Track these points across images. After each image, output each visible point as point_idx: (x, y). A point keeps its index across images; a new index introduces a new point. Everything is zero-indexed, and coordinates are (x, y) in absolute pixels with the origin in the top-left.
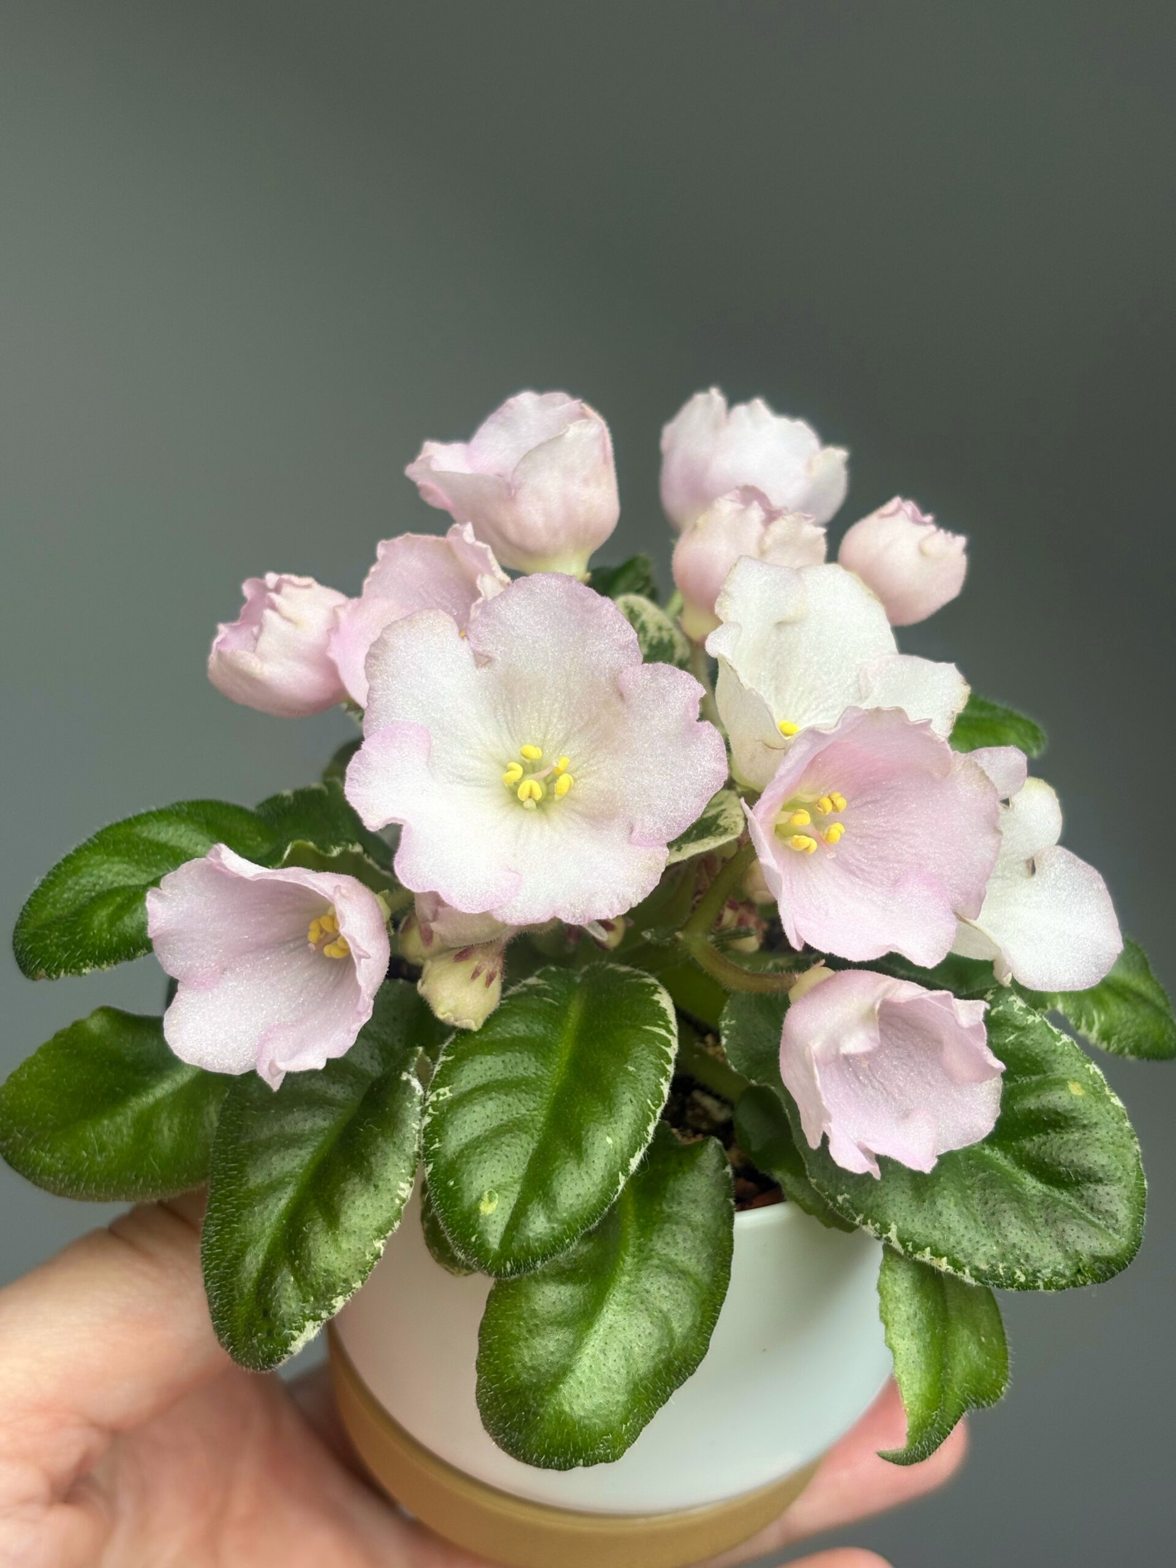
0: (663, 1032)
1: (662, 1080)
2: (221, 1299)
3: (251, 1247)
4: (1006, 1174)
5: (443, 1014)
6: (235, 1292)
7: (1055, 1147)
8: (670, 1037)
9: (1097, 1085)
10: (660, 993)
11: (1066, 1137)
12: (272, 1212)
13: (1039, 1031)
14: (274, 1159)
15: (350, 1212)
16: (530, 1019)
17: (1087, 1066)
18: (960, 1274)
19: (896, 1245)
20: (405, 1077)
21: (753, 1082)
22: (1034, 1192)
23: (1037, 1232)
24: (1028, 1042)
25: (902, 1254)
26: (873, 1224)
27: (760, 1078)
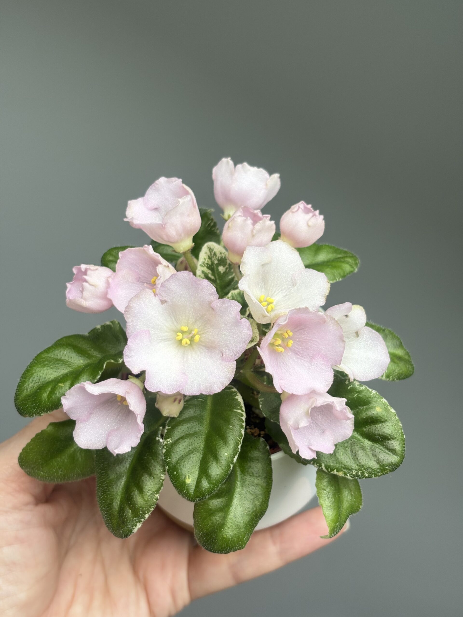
0: (240, 411)
1: (242, 429)
2: (107, 518)
3: (114, 500)
4: (359, 441)
5: (166, 414)
7: (374, 429)
8: (242, 413)
9: (385, 407)
10: (238, 395)
11: (377, 426)
12: (119, 487)
13: (365, 392)
14: (117, 468)
16: (195, 409)
17: (382, 400)
18: (346, 476)
19: (324, 469)
20: (157, 438)
21: (272, 420)
22: (368, 445)
23: (370, 459)
24: (361, 396)
25: (326, 472)
26: (317, 464)
27: (274, 419)
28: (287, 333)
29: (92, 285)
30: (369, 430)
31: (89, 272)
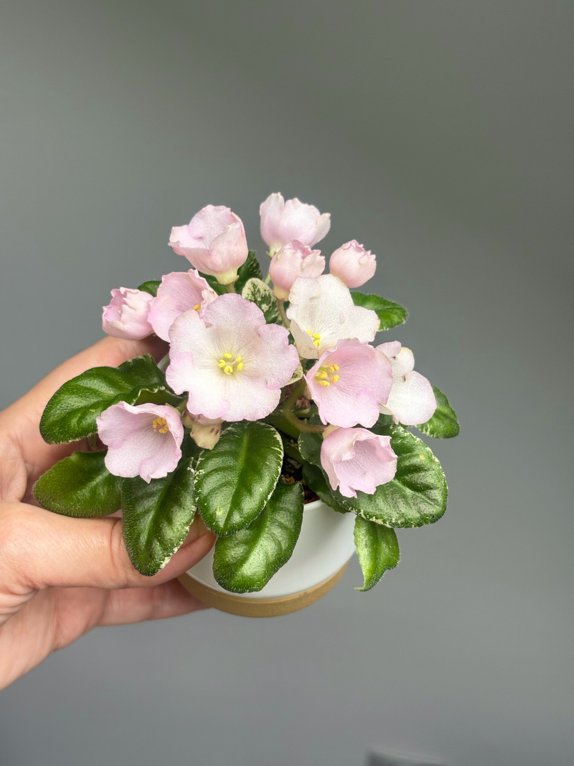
0: (279, 450)
1: (279, 467)
2: (134, 553)
3: (142, 534)
4: (400, 489)
5: (200, 445)
6: (139, 550)
7: (416, 478)
8: (281, 451)
9: (429, 455)
10: (277, 434)
11: (419, 474)
12: (147, 521)
13: (409, 438)
14: (145, 502)
15: (176, 518)
16: (231, 444)
17: (426, 448)
18: (385, 524)
19: (363, 516)
20: (189, 469)
21: (311, 463)
22: (409, 494)
23: (411, 508)
24: (405, 442)
25: (364, 519)
26: (355, 510)
27: (313, 462)
28: (333, 366)
29: (131, 308)
30: (411, 478)
31: (129, 295)
